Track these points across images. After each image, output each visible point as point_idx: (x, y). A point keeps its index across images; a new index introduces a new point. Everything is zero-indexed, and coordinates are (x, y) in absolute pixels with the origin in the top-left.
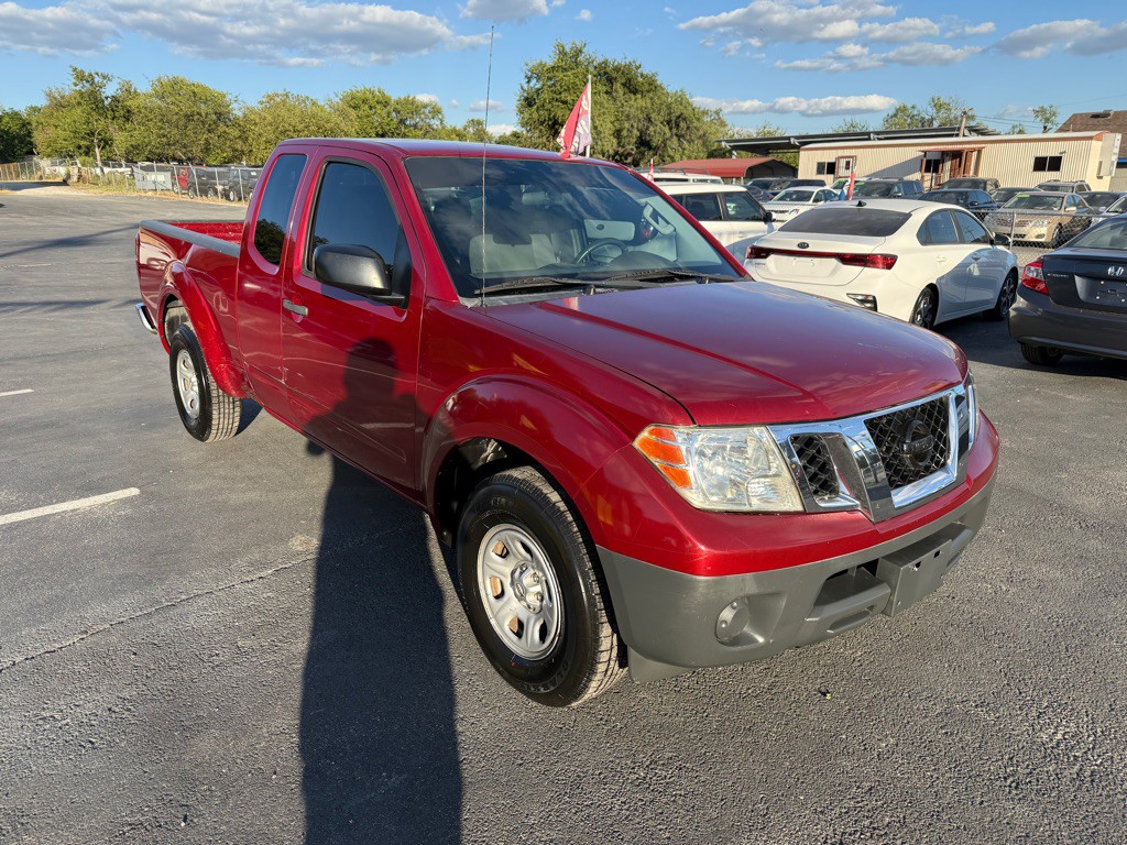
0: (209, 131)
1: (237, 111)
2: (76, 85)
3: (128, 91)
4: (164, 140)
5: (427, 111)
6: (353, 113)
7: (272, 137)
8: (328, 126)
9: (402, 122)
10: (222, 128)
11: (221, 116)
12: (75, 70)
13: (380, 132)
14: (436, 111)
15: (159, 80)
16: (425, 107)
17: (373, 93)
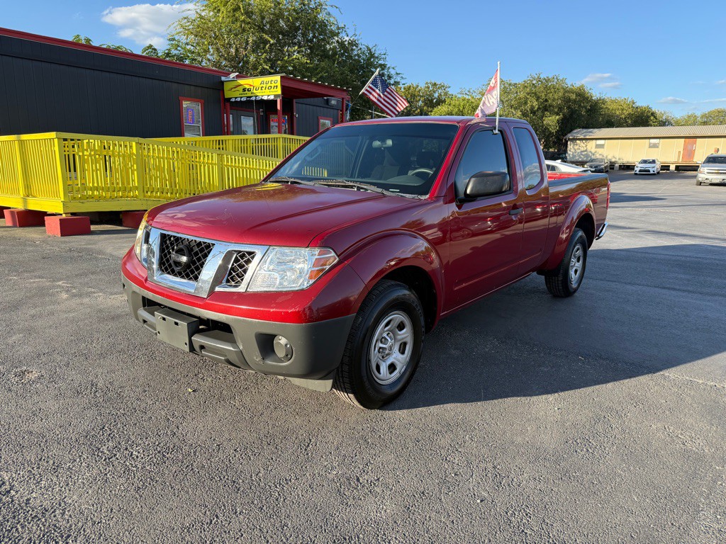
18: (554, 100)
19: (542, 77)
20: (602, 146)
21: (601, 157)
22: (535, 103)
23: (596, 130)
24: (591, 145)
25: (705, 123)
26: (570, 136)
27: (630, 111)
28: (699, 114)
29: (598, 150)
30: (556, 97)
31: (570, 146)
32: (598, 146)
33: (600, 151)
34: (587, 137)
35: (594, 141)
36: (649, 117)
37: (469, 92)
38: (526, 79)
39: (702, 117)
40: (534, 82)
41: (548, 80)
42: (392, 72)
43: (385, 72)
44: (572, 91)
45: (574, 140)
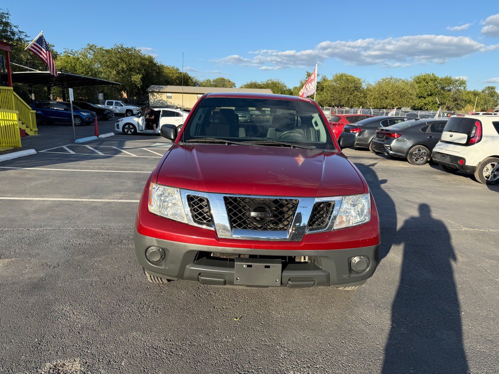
0: (351, 94)
1: (364, 86)
2: (306, 78)
3: (324, 80)
4: (332, 98)
5: (457, 83)
6: (417, 86)
7: (377, 96)
8: (403, 91)
9: (443, 88)
10: (356, 93)
11: (357, 88)
12: (308, 73)
13: (430, 94)
14: (463, 83)
15: (336, 75)
16: (457, 81)
17: (429, 76)
18: (135, 64)
19: (124, 46)
20: (170, 97)
21: (171, 104)
22: (124, 66)
23: (164, 87)
24: (164, 97)
25: (216, 86)
26: (150, 90)
27: (177, 75)
28: (212, 80)
29: (168, 100)
30: (136, 62)
31: (151, 97)
32: (168, 97)
33: (169, 100)
34: (161, 91)
35: (165, 94)
36: (188, 80)
37: (72, 51)
38: (113, 47)
39: (213, 82)
40: (119, 50)
41: (128, 50)
42: (15, 30)
43: (8, 29)
44: (145, 59)
45: (153, 92)
